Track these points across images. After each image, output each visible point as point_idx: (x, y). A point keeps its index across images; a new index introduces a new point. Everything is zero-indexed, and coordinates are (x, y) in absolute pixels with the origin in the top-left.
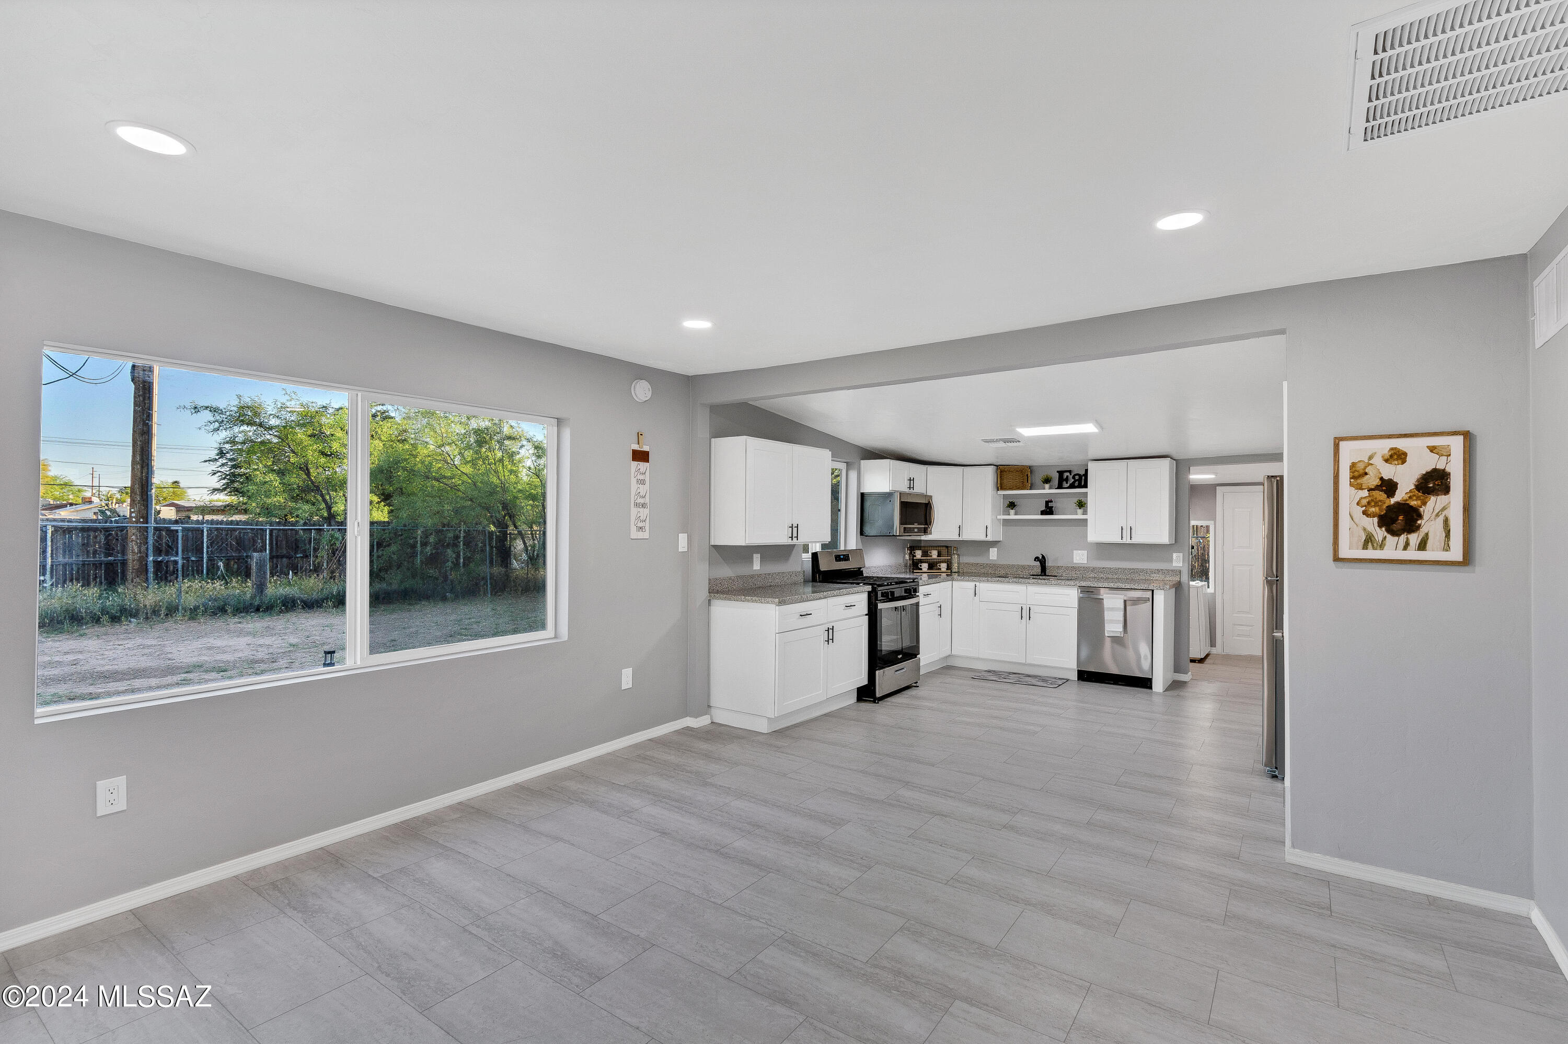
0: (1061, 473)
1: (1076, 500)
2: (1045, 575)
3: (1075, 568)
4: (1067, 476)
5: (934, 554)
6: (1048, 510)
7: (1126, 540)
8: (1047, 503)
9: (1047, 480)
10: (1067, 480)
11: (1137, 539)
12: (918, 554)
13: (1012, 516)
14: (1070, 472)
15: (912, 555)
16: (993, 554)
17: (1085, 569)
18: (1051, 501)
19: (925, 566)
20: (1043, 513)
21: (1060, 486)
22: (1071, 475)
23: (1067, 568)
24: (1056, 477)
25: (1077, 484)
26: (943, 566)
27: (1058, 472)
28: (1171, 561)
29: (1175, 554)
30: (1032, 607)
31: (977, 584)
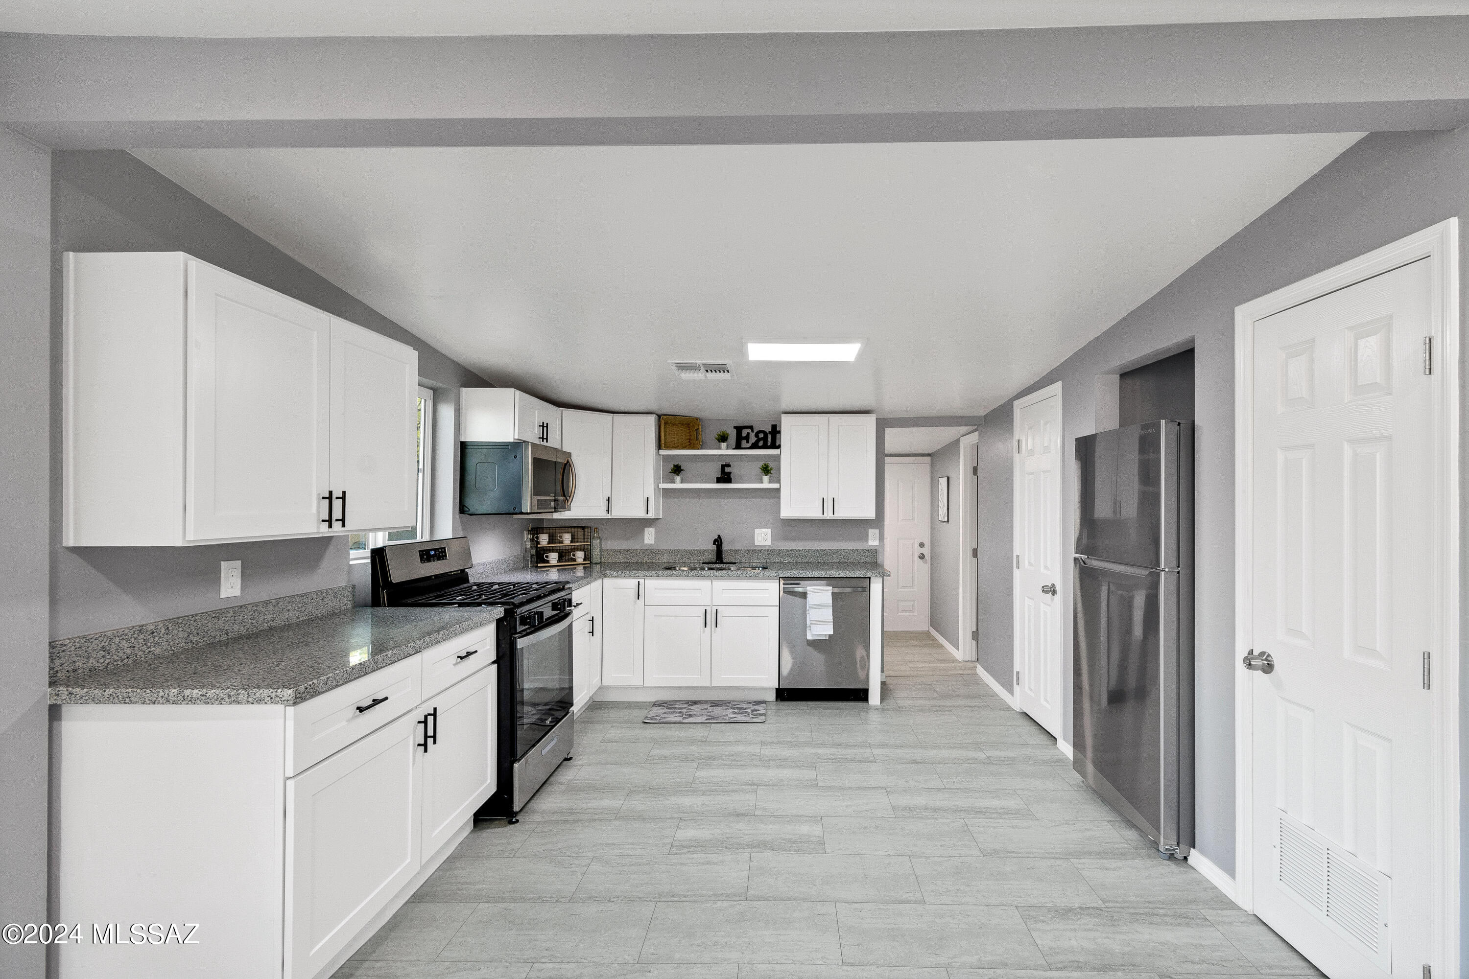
0: (739, 429)
1: (761, 464)
2: (722, 563)
3: (757, 551)
4: (748, 434)
5: (567, 538)
6: (725, 477)
7: (828, 515)
8: (723, 467)
9: (723, 438)
10: (747, 438)
11: (841, 514)
12: (544, 540)
13: (678, 485)
14: (751, 428)
15: (535, 541)
16: (650, 536)
17: (770, 552)
18: (729, 466)
19: (553, 558)
20: (719, 480)
21: (738, 446)
22: (753, 431)
23: (748, 552)
24: (733, 434)
25: (761, 443)
26: (580, 556)
27: (735, 427)
28: (867, 539)
29: (871, 531)
30: (719, 608)
31: (642, 581)
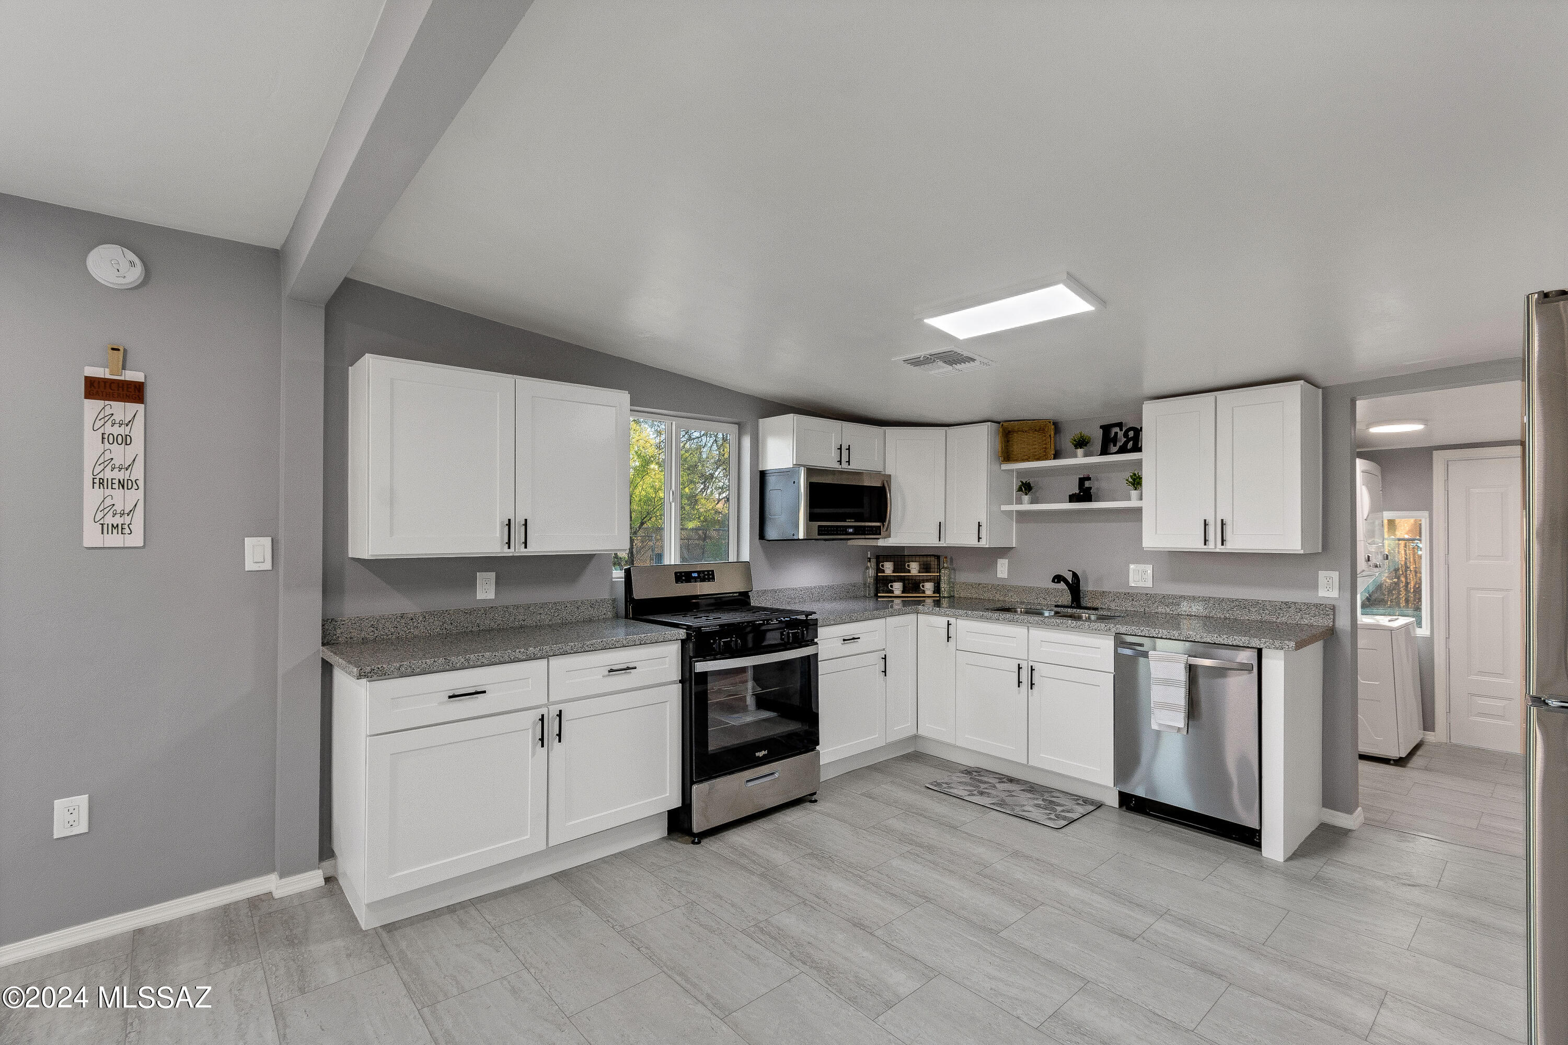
0: (1106, 429)
1: (1128, 475)
2: (1079, 606)
3: (1131, 596)
4: (1116, 433)
5: (914, 568)
6: (1084, 494)
7: (1214, 546)
8: (1082, 481)
9: (1081, 443)
10: (1115, 440)
11: (1235, 544)
12: (888, 568)
13: (1026, 506)
14: (1120, 425)
15: (879, 570)
16: (1003, 569)
17: (1149, 597)
18: (1089, 479)
19: (897, 587)
20: (1073, 498)
21: (1104, 452)
22: (1121, 430)
23: (1117, 595)
24: (1098, 435)
25: (1130, 445)
26: (929, 587)
27: (1101, 427)
28: (1315, 586)
29: (1322, 574)
30: (1036, 666)
31: (952, 620)
